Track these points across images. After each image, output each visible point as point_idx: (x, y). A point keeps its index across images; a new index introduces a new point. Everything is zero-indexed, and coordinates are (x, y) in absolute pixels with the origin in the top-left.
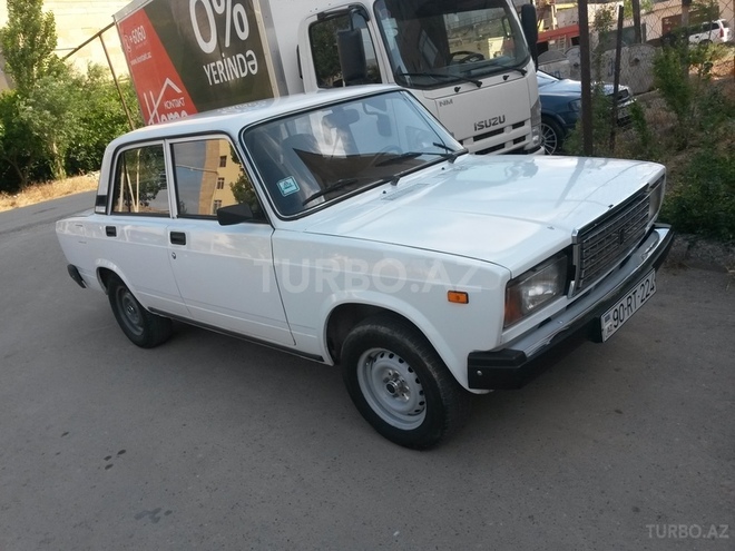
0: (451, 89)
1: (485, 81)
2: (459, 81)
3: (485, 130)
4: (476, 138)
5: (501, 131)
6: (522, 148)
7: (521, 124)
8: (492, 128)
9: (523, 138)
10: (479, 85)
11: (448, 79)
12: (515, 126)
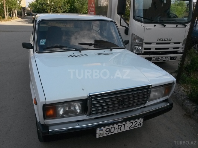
0: (153, 25)
1: (167, 25)
2: (157, 23)
3: (162, 42)
4: (157, 44)
5: (169, 43)
6: (177, 51)
7: (179, 43)
8: (165, 42)
9: (178, 48)
10: (165, 26)
11: (153, 21)
12: (175, 43)
